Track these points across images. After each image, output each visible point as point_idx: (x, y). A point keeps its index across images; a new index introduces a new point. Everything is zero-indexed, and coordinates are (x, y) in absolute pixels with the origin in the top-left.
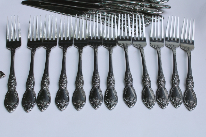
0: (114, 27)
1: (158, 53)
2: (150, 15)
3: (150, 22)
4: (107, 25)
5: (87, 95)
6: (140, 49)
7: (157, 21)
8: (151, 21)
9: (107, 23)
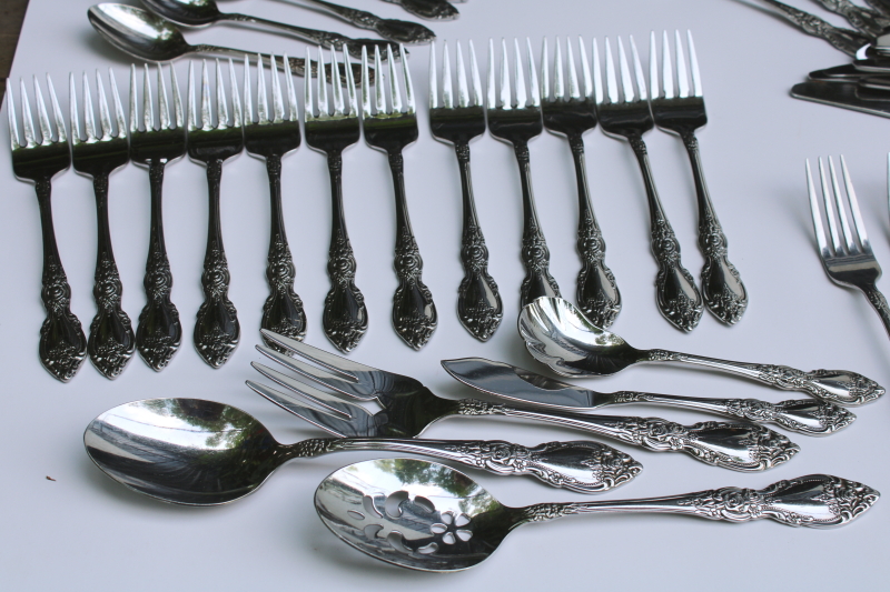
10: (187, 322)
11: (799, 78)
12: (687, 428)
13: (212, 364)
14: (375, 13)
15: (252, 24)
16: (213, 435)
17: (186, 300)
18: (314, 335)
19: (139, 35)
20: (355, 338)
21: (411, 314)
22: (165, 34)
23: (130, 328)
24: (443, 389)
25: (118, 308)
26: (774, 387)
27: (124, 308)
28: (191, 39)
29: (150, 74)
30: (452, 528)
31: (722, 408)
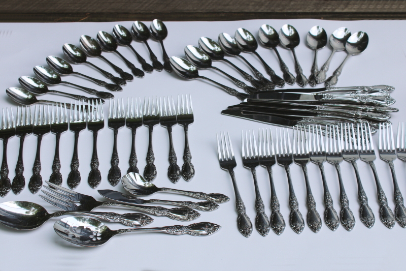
0: (337, 139)
1: (391, 168)
2: (378, 122)
3: (377, 130)
4: (329, 137)
5: (322, 216)
6: (370, 163)
7: (386, 128)
8: (378, 128)
9: (329, 135)
10: (27, 181)
11: (225, 108)
12: (169, 209)
13: (33, 193)
14: (96, 89)
15: (58, 93)
16: (28, 211)
17: (27, 175)
18: (64, 184)
19: (21, 97)
20: (76, 185)
21: (94, 178)
22: (30, 97)
23: (10, 183)
24: (99, 199)
25: (7, 177)
26: (197, 198)
27: (9, 177)
28: (38, 98)
29: (24, 109)
30: (96, 237)
31: (180, 204)
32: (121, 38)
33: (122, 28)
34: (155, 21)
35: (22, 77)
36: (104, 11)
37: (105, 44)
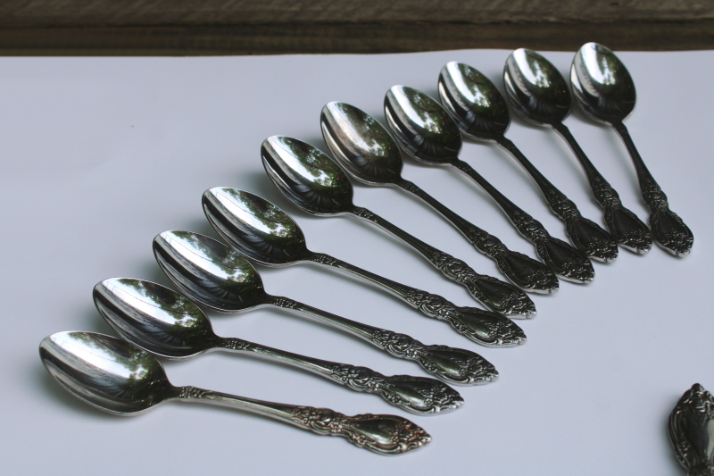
22: (140, 372)
32: (470, 115)
33: (474, 78)
34: (589, 51)
35: (105, 283)
36: (384, 16)
37: (418, 138)
